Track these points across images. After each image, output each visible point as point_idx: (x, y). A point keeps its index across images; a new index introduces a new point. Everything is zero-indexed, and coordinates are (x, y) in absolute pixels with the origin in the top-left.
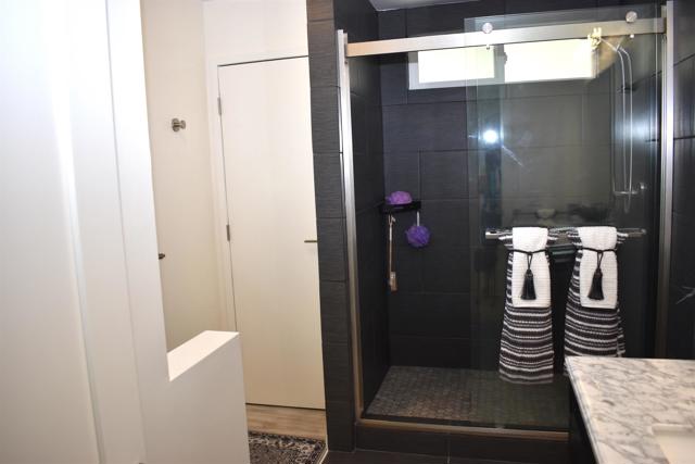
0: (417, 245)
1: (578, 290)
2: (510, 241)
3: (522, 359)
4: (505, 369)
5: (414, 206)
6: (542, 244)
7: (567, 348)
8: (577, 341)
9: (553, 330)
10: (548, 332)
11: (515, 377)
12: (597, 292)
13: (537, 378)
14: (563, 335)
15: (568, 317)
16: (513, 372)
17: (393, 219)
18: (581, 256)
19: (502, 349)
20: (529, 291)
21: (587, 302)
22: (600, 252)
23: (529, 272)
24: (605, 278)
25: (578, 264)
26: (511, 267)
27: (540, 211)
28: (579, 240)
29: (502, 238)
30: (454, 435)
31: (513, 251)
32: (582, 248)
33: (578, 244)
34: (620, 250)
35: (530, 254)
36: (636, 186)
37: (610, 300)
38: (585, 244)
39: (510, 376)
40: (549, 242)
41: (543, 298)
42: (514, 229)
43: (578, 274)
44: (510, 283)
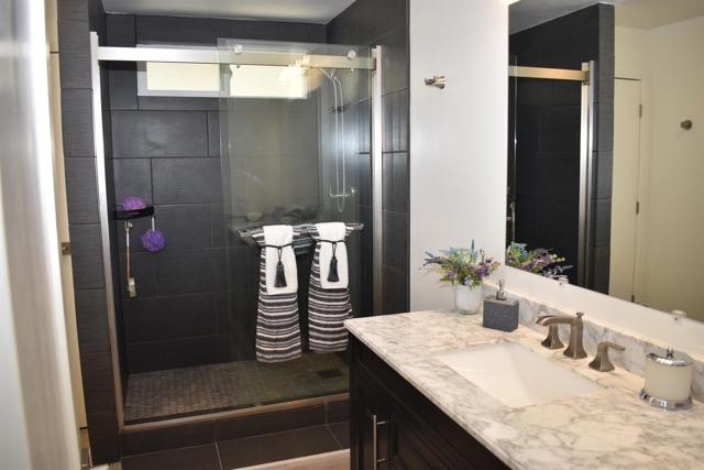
0: (154, 249)
1: (318, 276)
2: (263, 238)
3: (277, 340)
4: (262, 351)
5: (148, 212)
6: (289, 239)
7: (311, 326)
8: (319, 318)
9: (299, 312)
10: (294, 314)
11: (271, 356)
12: (333, 276)
13: (289, 354)
14: (307, 315)
15: (310, 299)
16: (270, 353)
17: (130, 225)
18: (319, 247)
19: (259, 334)
20: (281, 280)
21: (326, 285)
22: (334, 243)
23: (280, 263)
24: (339, 263)
25: (318, 254)
26: (264, 261)
27: (249, 215)
28: (317, 234)
29: (255, 236)
30: (219, 421)
31: (264, 247)
32: (320, 241)
33: (316, 238)
34: (347, 240)
35: (280, 248)
36: (348, 190)
37: (343, 282)
38: (322, 237)
39: (267, 356)
40: (294, 237)
41: (292, 285)
42: (265, 228)
43: (318, 262)
44: (264, 275)
